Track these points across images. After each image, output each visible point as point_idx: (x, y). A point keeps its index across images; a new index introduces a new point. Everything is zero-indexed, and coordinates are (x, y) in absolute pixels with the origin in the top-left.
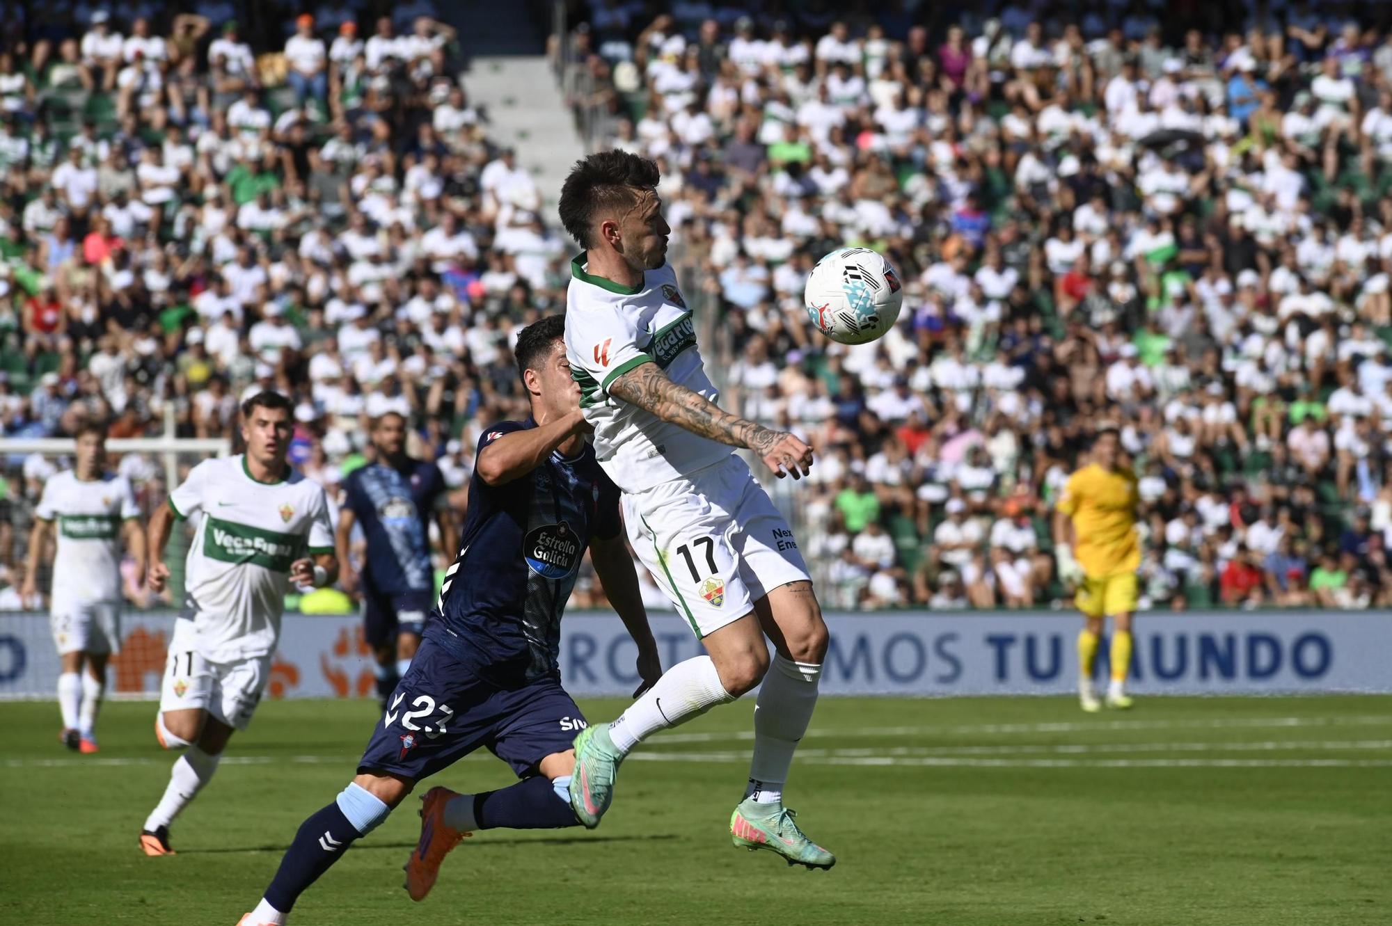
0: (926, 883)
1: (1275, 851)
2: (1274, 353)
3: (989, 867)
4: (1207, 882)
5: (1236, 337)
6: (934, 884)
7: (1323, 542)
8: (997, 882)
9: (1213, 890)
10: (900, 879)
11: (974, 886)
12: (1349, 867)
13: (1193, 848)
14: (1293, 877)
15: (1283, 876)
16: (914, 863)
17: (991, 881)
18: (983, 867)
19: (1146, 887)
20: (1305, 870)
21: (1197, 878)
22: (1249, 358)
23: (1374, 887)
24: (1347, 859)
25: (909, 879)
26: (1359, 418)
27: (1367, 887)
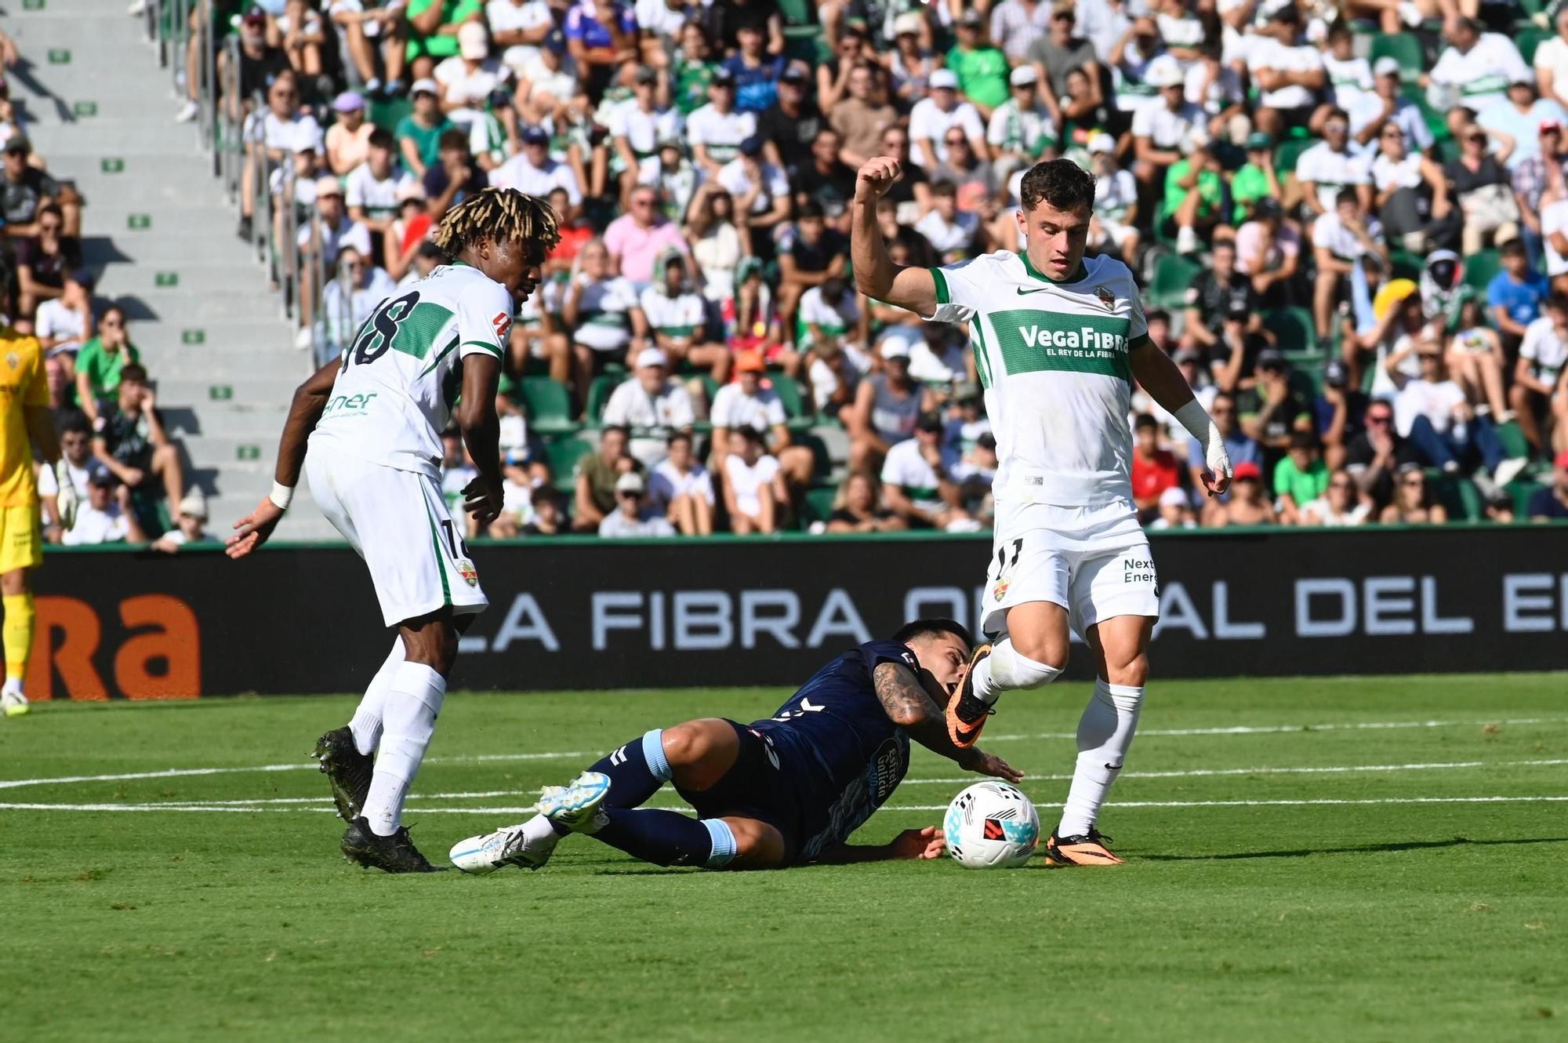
0: (605, 1025)
1: (1217, 960)
2: (1198, 79)
3: (715, 995)
4: (1100, 1016)
5: (1134, 57)
6: (619, 1026)
7: (1285, 412)
8: (728, 1020)
9: (1111, 1030)
10: (557, 1019)
11: (689, 1029)
12: (1347, 986)
13: (1073, 957)
14: (1250, 1004)
15: (1233, 1003)
16: (582, 989)
17: (718, 1019)
18: (703, 995)
19: (994, 1026)
20: (1271, 991)
21: (1082, 1009)
22: (1155, 91)
23: (1394, 1020)
24: (1344, 972)
25: (574, 1018)
26: (1348, 193)
27: (1381, 1021)
